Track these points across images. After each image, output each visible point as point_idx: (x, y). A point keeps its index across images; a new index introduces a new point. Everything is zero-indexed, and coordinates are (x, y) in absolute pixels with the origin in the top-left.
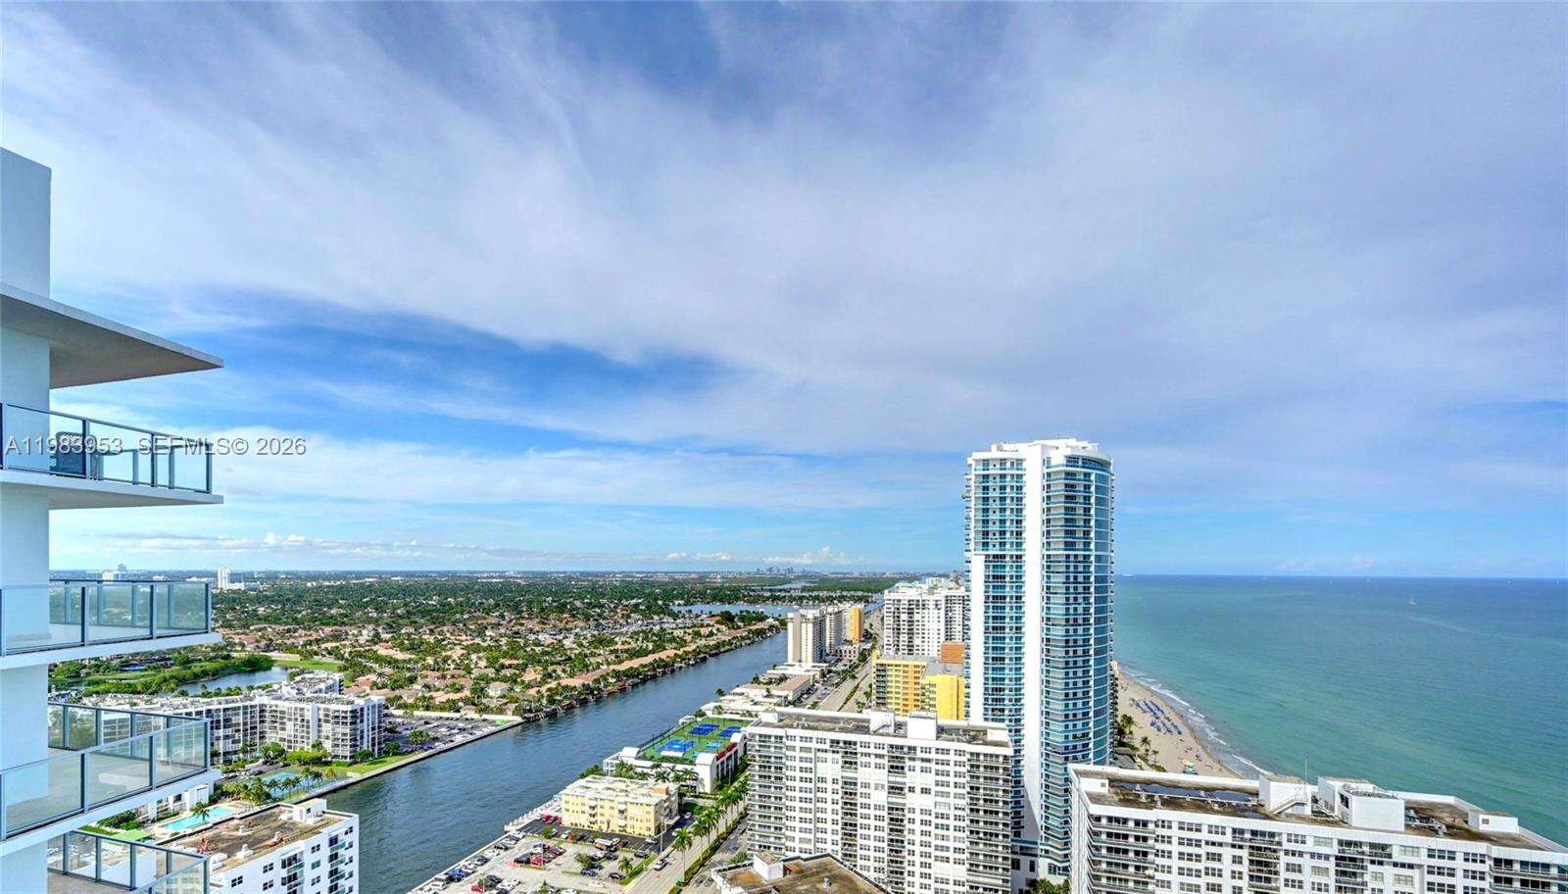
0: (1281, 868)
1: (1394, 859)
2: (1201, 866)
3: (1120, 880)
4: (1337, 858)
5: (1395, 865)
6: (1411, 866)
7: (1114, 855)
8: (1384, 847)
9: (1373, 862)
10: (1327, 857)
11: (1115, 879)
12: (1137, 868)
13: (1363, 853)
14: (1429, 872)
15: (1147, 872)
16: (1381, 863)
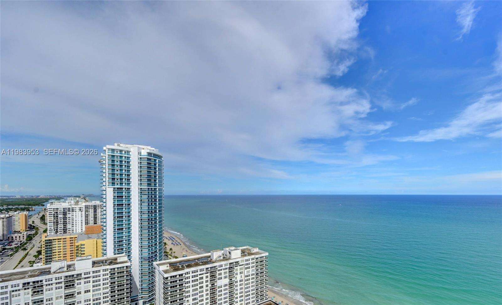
0: (217, 275)
1: (240, 264)
2: (198, 282)
3: (175, 296)
4: (229, 268)
5: (240, 266)
6: (242, 265)
7: (172, 288)
8: (237, 262)
9: (236, 267)
10: (227, 268)
11: (173, 296)
12: (180, 290)
13: (234, 265)
14: (246, 265)
15: (183, 290)
16: (237, 266)
